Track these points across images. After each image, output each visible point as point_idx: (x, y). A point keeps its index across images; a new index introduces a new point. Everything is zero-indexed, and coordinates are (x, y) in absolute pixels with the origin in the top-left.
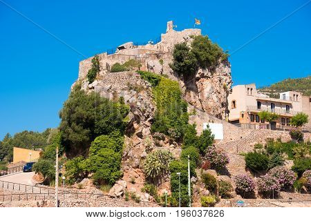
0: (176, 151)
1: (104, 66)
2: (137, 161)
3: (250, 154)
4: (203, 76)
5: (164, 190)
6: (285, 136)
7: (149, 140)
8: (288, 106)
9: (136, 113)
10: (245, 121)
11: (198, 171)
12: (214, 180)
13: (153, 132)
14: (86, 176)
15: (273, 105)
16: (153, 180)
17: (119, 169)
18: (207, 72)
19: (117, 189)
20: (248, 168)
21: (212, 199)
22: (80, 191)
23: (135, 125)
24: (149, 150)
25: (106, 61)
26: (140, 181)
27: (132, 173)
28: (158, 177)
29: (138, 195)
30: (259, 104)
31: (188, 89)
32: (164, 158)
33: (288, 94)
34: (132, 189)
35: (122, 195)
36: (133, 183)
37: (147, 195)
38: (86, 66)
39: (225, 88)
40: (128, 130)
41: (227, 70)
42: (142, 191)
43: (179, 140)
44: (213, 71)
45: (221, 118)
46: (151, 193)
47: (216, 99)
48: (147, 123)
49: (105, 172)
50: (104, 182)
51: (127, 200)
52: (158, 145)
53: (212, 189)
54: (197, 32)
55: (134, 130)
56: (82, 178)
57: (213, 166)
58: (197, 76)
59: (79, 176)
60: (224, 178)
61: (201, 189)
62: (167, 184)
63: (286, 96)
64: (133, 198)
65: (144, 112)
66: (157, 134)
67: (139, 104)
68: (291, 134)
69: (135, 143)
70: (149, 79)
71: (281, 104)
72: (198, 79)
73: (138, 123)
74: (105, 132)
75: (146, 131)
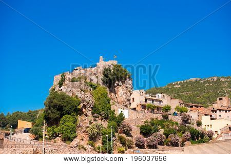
0: (105, 124)
1: (67, 79)
2: (84, 129)
3: (142, 126)
4: (118, 85)
5: (99, 144)
6: (160, 117)
7: (91, 118)
8: (161, 101)
9: (84, 103)
10: (139, 108)
11: (116, 134)
12: (125, 139)
13: (93, 113)
14: (58, 136)
15: (153, 100)
16: (93, 138)
17: (75, 132)
18: (120, 83)
19: (74, 143)
20: (142, 133)
21: (123, 149)
22: (55, 144)
23: (84, 110)
24: (91, 123)
25: (68, 76)
26: (86, 139)
27: (82, 134)
28: (96, 137)
29: (85, 146)
30: (146, 100)
31: (111, 92)
32: (99, 127)
33: (160, 95)
34: (82, 143)
35: (77, 146)
36: (83, 140)
37: (90, 146)
38: (57, 78)
39: (129, 91)
40: (80, 112)
41: (130, 82)
42: (87, 144)
43: (106, 118)
44: (123, 82)
45: (127, 107)
46: (92, 145)
47: (125, 97)
48: (90, 109)
49: (68, 134)
50: (67, 139)
51: (79, 149)
52: (95, 120)
53: (124, 144)
54: (115, 62)
55: (83, 112)
56: (56, 137)
57: (124, 132)
58: (115, 85)
59: (54, 136)
60: (129, 138)
61: (118, 144)
62: (100, 141)
63: (159, 96)
64: (83, 148)
65: (88, 103)
66: (95, 115)
67: (86, 99)
68: (163, 116)
69: (83, 119)
70: (91, 86)
71: (157, 100)
72: (115, 87)
73: (85, 108)
74: (68, 113)
75: (89, 113)
